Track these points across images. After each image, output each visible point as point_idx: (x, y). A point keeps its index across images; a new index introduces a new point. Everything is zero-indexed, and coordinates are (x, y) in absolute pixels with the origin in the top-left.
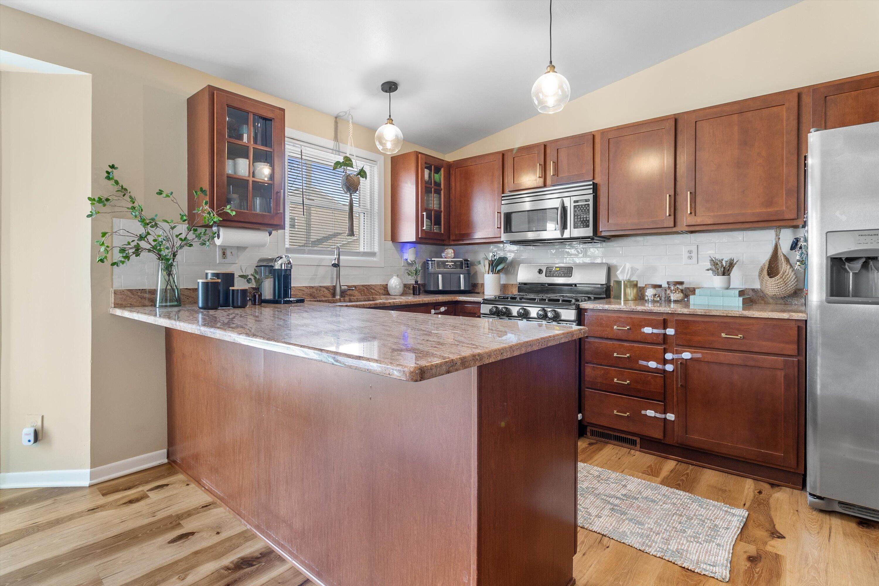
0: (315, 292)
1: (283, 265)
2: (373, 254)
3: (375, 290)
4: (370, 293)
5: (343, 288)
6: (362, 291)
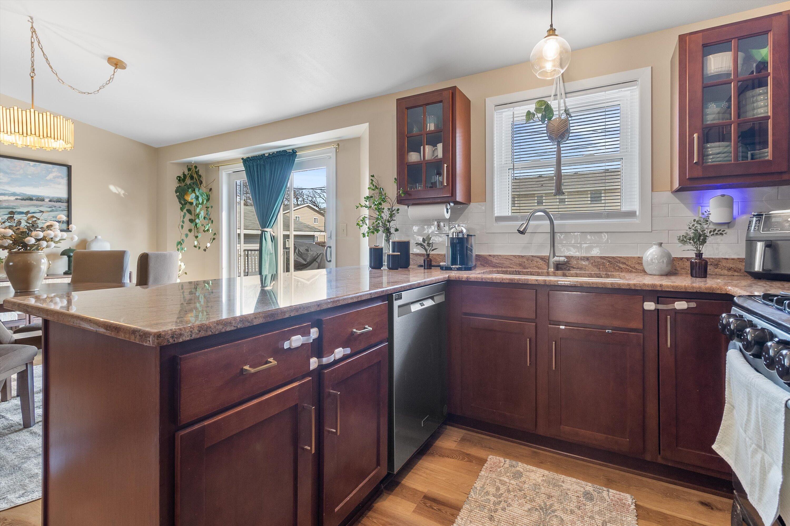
0: (526, 262)
1: (454, 234)
2: (632, 214)
3: (627, 265)
4: (617, 268)
5: (556, 258)
6: (600, 265)
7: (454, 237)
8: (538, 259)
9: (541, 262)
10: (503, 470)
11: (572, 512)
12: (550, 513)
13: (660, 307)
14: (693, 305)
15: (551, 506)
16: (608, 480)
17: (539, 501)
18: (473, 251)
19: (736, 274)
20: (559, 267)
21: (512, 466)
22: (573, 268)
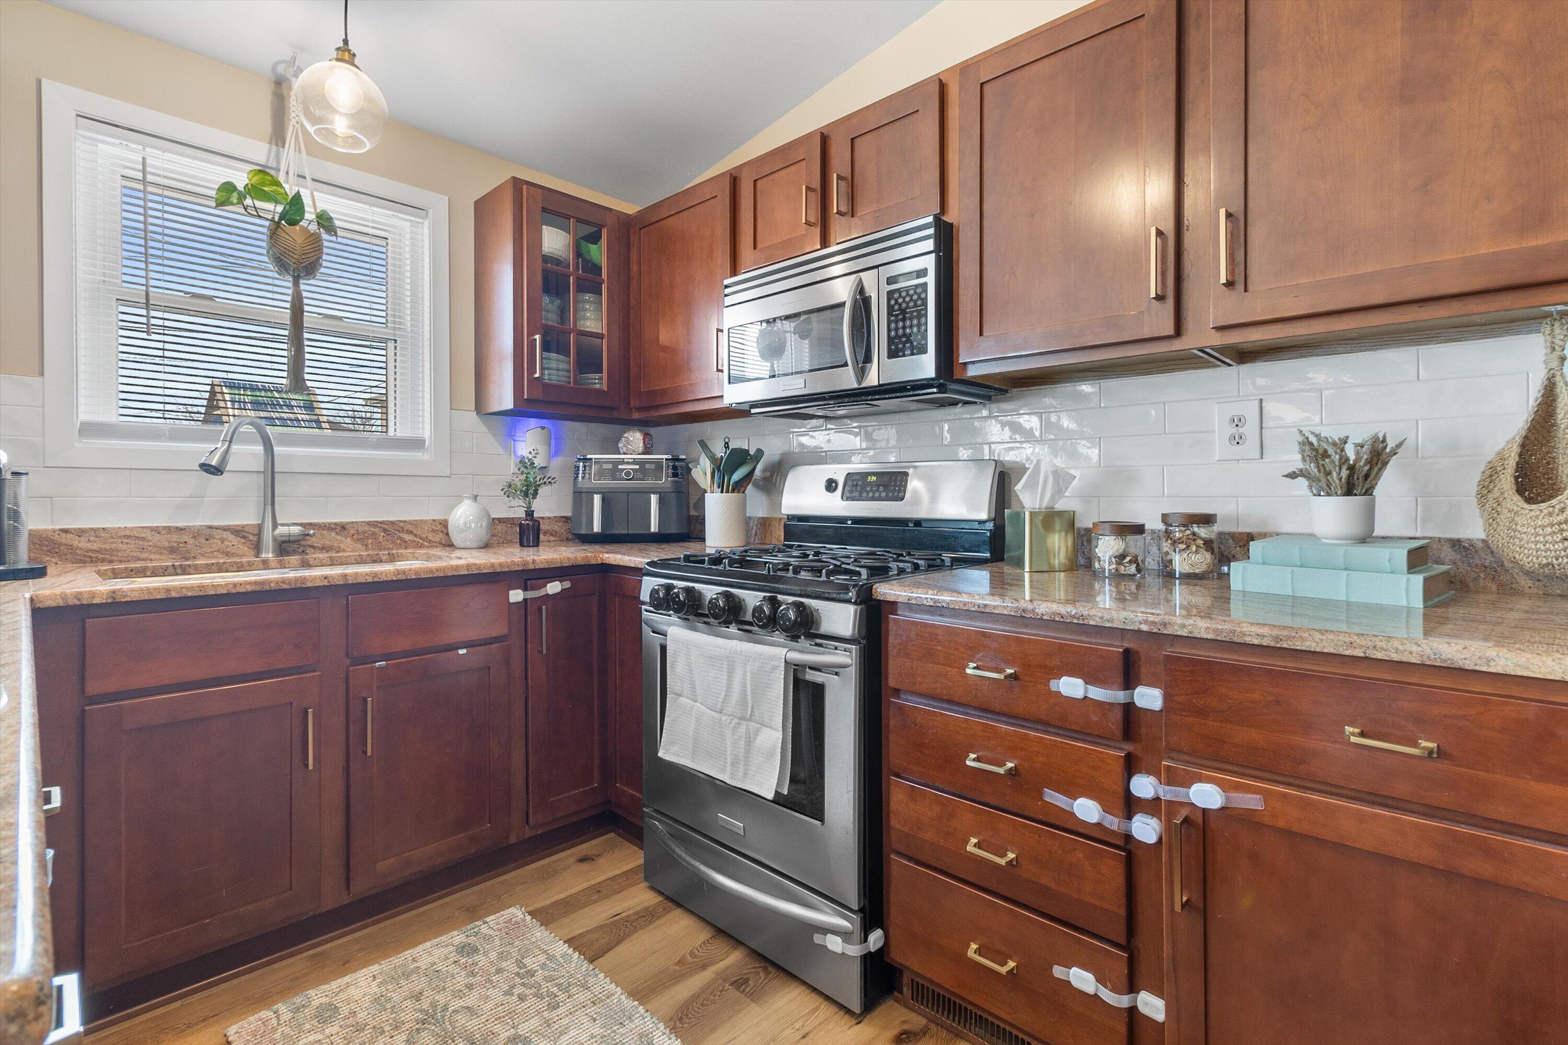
2: (416, 444)
3: (416, 535)
4: (398, 542)
5: (281, 530)
6: (367, 538)
8: (226, 534)
9: (233, 539)
10: (287, 1030)
11: (470, 987)
13: (531, 594)
14: (567, 584)
15: (434, 1005)
16: (468, 910)
17: (409, 1015)
19: (552, 538)
20: (285, 547)
21: (297, 1010)
22: (314, 547)
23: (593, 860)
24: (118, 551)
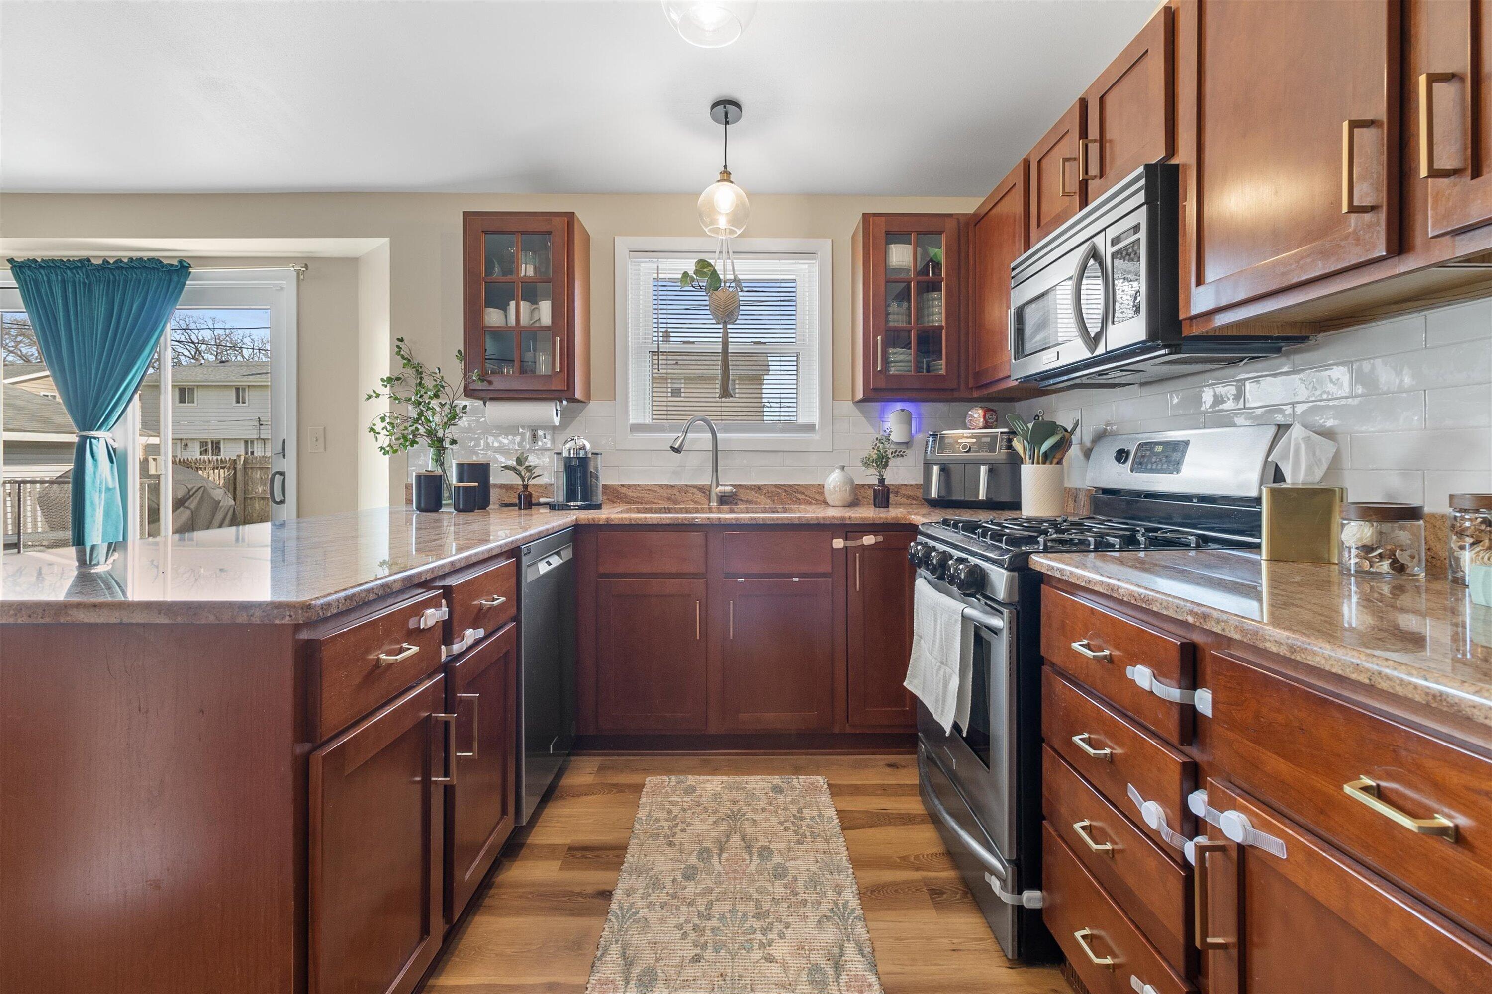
4: (794, 499)
5: (720, 488)
6: (774, 496)
7: (572, 456)
8: (695, 490)
9: (699, 494)
10: (669, 790)
11: (763, 810)
12: (740, 818)
13: (850, 543)
14: (880, 538)
15: (739, 810)
16: (796, 768)
17: (724, 810)
18: (600, 478)
19: (914, 502)
20: (725, 500)
21: (678, 783)
22: (741, 500)
23: (898, 768)
24: (645, 497)
